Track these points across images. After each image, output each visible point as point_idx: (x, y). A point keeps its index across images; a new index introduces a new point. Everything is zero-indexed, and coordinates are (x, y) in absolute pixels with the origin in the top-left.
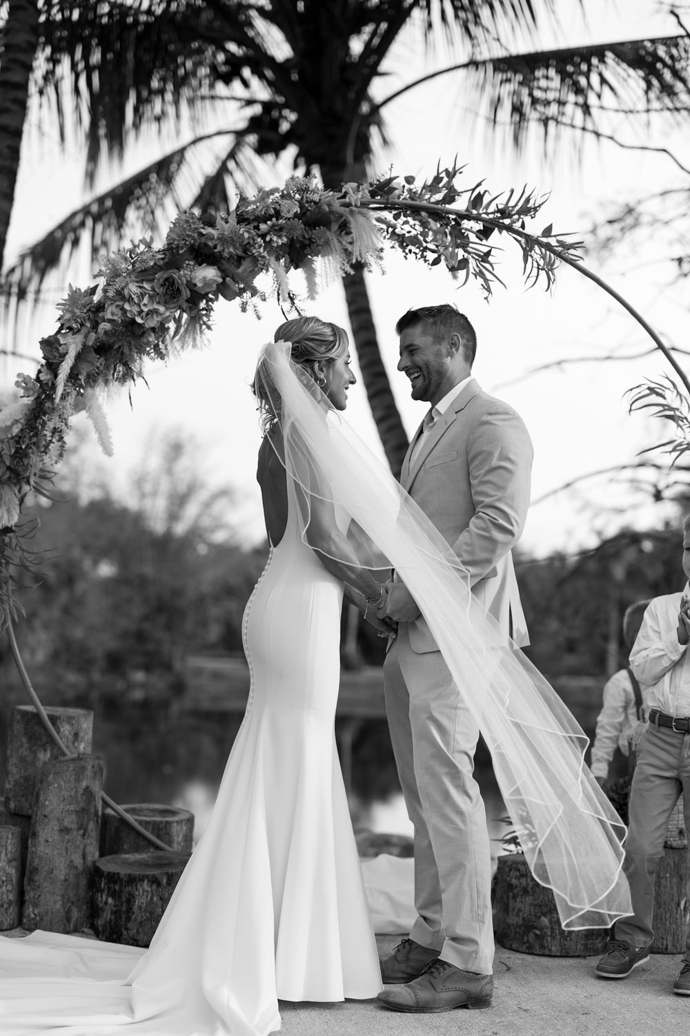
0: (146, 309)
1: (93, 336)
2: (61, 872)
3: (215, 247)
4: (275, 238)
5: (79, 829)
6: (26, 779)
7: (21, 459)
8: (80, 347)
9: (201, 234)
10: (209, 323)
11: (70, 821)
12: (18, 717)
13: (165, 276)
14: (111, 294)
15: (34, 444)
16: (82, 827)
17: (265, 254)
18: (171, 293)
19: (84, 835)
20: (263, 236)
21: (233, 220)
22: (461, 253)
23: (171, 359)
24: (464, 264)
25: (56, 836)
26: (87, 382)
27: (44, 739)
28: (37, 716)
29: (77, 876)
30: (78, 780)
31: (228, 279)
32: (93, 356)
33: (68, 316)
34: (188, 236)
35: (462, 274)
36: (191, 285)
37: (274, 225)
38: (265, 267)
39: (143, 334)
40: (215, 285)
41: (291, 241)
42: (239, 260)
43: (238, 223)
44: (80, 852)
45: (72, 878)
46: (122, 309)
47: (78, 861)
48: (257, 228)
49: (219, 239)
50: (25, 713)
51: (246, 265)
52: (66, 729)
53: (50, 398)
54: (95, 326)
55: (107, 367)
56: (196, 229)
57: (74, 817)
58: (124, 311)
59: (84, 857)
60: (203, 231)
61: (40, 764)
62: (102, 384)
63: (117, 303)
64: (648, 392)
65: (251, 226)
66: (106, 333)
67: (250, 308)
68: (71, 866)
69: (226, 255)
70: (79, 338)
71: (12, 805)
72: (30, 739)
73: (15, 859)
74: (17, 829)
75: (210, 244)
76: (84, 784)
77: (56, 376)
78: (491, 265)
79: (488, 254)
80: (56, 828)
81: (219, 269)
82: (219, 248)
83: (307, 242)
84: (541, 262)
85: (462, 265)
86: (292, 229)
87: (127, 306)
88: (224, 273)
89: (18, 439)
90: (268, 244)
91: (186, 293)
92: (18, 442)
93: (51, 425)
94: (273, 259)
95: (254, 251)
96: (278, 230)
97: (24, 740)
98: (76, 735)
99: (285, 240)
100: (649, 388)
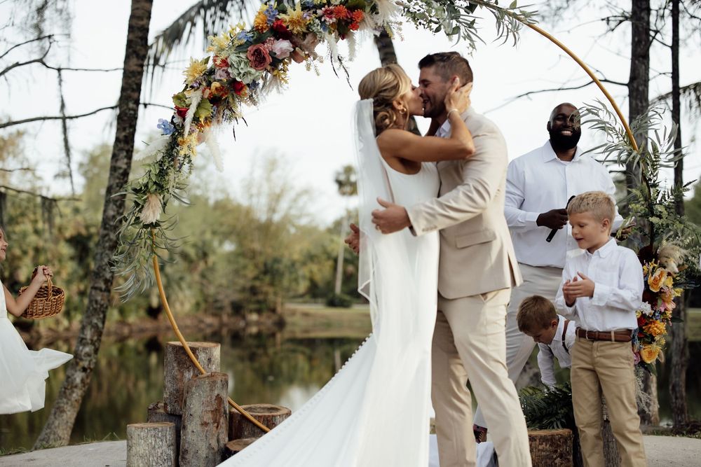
0: (242, 72)
1: (208, 92)
2: (203, 452)
3: (288, 27)
4: (328, 19)
5: (214, 422)
6: (177, 391)
7: (163, 176)
8: (199, 99)
9: (277, 19)
10: (286, 79)
11: (208, 418)
12: (170, 349)
13: (255, 48)
14: (218, 62)
15: (172, 166)
16: (216, 421)
17: (321, 30)
18: (259, 60)
19: (217, 427)
20: (320, 18)
21: (298, 8)
22: (454, 23)
23: (261, 105)
24: (456, 30)
25: (199, 428)
26: (206, 123)
27: (188, 363)
28: (182, 348)
29: (214, 454)
30: (212, 390)
31: (297, 49)
32: (209, 105)
33: (191, 79)
34: (269, 20)
35: (455, 37)
36: (272, 54)
37: (326, 11)
38: (322, 39)
39: (242, 88)
40: (288, 53)
41: (339, 20)
42: (305, 35)
43: (302, 10)
44: (215, 438)
45: (211, 456)
46: (227, 72)
47: (214, 443)
48: (315, 13)
49: (290, 21)
50: (174, 347)
51: (309, 38)
52: (202, 356)
53: (181, 134)
54: (209, 84)
55: (218, 112)
56: (274, 15)
57: (210, 415)
58: (228, 74)
59: (218, 441)
60: (278, 16)
61: (186, 380)
62: (216, 123)
63: (223, 68)
64: (586, 112)
65: (311, 12)
66: (216, 89)
67: (312, 68)
68: (210, 448)
69: (295, 32)
70: (199, 93)
71: (169, 409)
72: (179, 363)
73: (172, 445)
74: (172, 424)
75: (284, 25)
76: (216, 392)
77: (184, 120)
78: (475, 29)
79: (473, 22)
80: (199, 423)
81: (291, 42)
82: (290, 28)
83: (349, 21)
84: (510, 26)
85: (456, 31)
86: (339, 12)
87: (230, 70)
88: (295, 45)
89: (161, 163)
90: (323, 23)
91: (269, 60)
92: (161, 165)
93: (182, 153)
94: (327, 33)
95: (314, 28)
96: (329, 13)
97: (175, 365)
98: (209, 360)
99: (334, 20)
100: (587, 110)
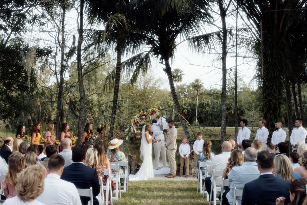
2: (134, 169)
11: (134, 165)
16: (136, 165)
18: (141, 119)
61: (131, 160)
76: (135, 162)
98: (134, 157)
